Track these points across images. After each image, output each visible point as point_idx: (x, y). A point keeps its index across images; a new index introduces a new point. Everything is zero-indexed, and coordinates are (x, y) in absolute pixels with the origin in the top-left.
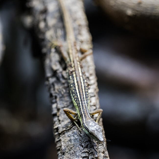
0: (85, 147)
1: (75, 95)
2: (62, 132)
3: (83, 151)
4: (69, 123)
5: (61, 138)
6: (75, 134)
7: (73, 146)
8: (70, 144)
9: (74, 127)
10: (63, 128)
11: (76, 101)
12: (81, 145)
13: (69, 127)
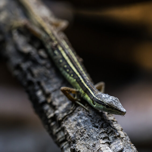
0: (101, 127)
1: (70, 70)
2: (63, 118)
3: (100, 131)
4: (69, 105)
5: (64, 125)
6: (83, 116)
7: (85, 129)
8: (80, 128)
9: (78, 108)
10: (63, 113)
11: (73, 77)
12: (94, 126)
13: (72, 109)
